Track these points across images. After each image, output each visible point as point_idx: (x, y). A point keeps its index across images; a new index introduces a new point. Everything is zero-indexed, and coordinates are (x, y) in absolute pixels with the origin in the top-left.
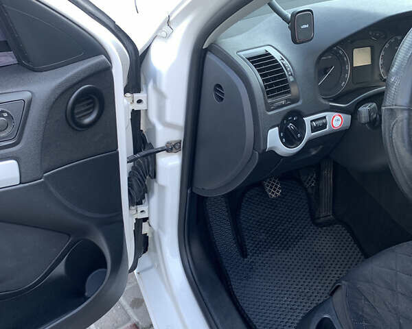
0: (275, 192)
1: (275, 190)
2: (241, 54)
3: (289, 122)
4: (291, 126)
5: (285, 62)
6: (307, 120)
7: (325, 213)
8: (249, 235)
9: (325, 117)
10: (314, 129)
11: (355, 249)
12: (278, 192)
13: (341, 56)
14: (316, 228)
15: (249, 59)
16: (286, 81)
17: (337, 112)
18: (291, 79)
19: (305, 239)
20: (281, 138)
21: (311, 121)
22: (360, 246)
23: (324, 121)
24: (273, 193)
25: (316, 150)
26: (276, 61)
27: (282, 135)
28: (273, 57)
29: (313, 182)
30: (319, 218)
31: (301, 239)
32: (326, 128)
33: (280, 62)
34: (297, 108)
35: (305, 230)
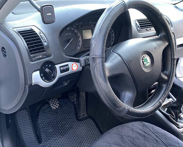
0: (55, 106)
1: (55, 105)
2: (15, 29)
3: (46, 67)
4: (47, 70)
5: (42, 34)
6: (57, 66)
7: (83, 113)
8: (43, 130)
9: (67, 65)
10: (62, 71)
11: (97, 131)
12: (57, 105)
13: (76, 33)
14: (78, 122)
15: (19, 32)
16: (42, 45)
17: (74, 62)
18: (45, 44)
19: (73, 129)
20: (42, 77)
21: (60, 67)
22: (99, 129)
23: (67, 67)
24: (54, 106)
25: (67, 82)
26: (36, 34)
27: (42, 75)
28: (34, 32)
29: (75, 99)
30: (80, 117)
31: (70, 129)
32: (69, 70)
33: (39, 34)
34: (50, 60)
35: (73, 124)
